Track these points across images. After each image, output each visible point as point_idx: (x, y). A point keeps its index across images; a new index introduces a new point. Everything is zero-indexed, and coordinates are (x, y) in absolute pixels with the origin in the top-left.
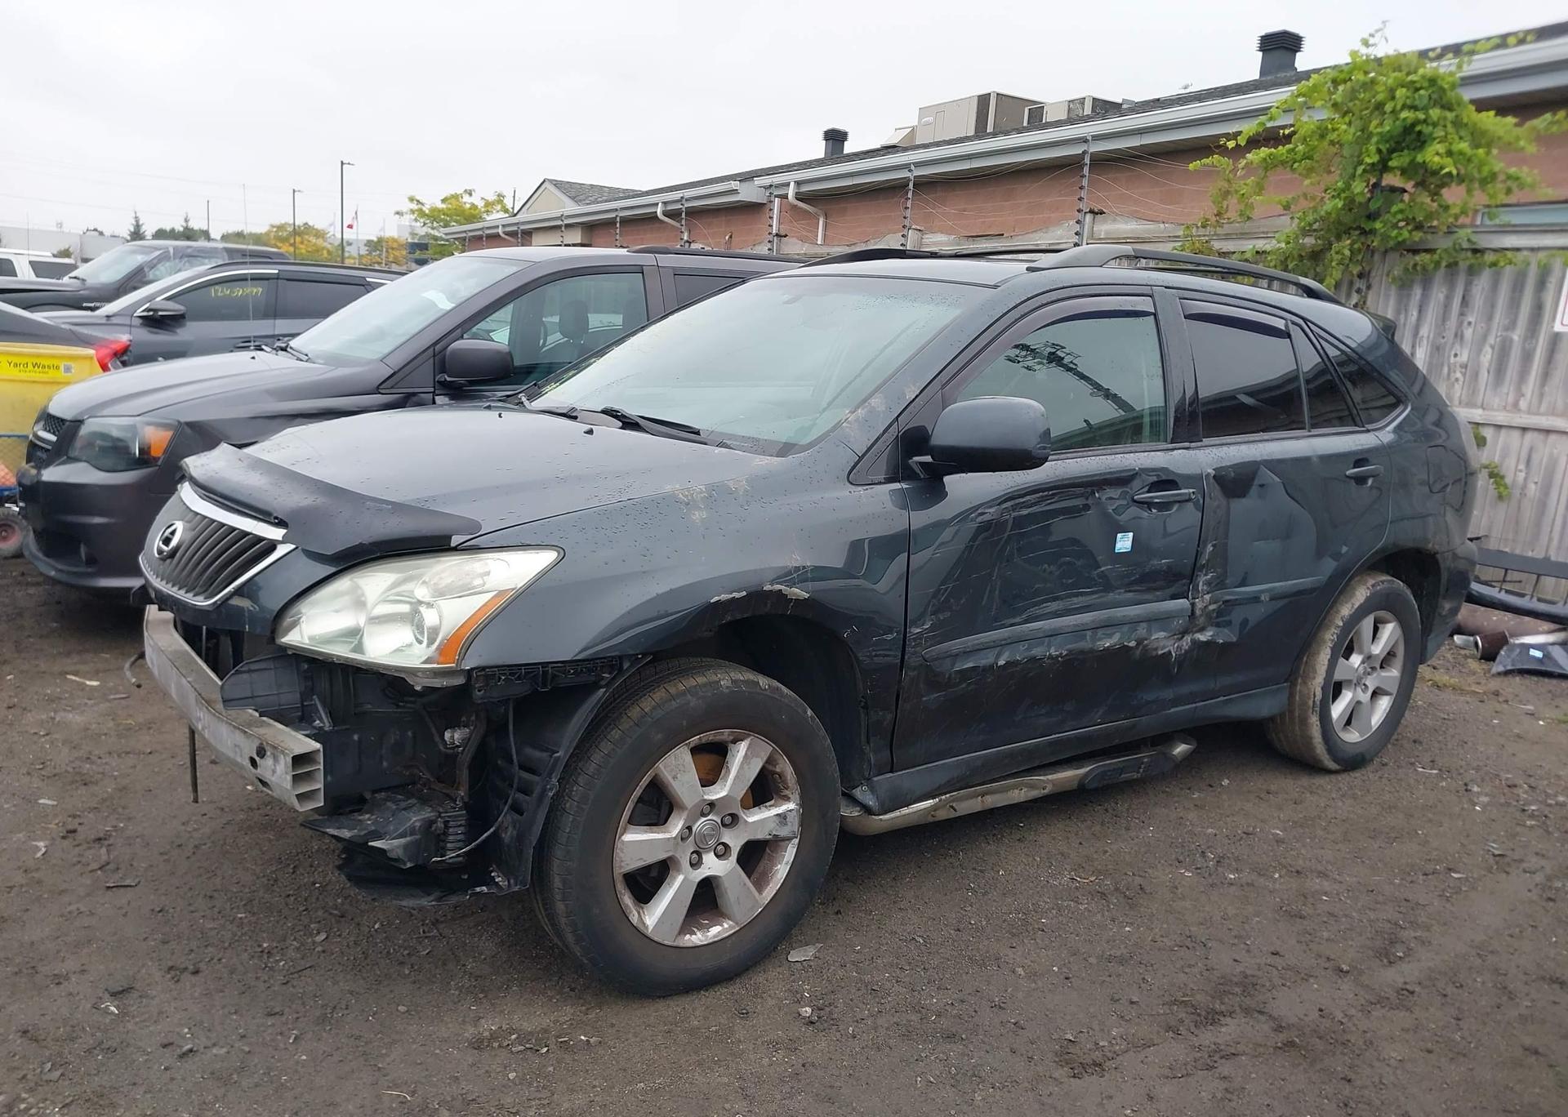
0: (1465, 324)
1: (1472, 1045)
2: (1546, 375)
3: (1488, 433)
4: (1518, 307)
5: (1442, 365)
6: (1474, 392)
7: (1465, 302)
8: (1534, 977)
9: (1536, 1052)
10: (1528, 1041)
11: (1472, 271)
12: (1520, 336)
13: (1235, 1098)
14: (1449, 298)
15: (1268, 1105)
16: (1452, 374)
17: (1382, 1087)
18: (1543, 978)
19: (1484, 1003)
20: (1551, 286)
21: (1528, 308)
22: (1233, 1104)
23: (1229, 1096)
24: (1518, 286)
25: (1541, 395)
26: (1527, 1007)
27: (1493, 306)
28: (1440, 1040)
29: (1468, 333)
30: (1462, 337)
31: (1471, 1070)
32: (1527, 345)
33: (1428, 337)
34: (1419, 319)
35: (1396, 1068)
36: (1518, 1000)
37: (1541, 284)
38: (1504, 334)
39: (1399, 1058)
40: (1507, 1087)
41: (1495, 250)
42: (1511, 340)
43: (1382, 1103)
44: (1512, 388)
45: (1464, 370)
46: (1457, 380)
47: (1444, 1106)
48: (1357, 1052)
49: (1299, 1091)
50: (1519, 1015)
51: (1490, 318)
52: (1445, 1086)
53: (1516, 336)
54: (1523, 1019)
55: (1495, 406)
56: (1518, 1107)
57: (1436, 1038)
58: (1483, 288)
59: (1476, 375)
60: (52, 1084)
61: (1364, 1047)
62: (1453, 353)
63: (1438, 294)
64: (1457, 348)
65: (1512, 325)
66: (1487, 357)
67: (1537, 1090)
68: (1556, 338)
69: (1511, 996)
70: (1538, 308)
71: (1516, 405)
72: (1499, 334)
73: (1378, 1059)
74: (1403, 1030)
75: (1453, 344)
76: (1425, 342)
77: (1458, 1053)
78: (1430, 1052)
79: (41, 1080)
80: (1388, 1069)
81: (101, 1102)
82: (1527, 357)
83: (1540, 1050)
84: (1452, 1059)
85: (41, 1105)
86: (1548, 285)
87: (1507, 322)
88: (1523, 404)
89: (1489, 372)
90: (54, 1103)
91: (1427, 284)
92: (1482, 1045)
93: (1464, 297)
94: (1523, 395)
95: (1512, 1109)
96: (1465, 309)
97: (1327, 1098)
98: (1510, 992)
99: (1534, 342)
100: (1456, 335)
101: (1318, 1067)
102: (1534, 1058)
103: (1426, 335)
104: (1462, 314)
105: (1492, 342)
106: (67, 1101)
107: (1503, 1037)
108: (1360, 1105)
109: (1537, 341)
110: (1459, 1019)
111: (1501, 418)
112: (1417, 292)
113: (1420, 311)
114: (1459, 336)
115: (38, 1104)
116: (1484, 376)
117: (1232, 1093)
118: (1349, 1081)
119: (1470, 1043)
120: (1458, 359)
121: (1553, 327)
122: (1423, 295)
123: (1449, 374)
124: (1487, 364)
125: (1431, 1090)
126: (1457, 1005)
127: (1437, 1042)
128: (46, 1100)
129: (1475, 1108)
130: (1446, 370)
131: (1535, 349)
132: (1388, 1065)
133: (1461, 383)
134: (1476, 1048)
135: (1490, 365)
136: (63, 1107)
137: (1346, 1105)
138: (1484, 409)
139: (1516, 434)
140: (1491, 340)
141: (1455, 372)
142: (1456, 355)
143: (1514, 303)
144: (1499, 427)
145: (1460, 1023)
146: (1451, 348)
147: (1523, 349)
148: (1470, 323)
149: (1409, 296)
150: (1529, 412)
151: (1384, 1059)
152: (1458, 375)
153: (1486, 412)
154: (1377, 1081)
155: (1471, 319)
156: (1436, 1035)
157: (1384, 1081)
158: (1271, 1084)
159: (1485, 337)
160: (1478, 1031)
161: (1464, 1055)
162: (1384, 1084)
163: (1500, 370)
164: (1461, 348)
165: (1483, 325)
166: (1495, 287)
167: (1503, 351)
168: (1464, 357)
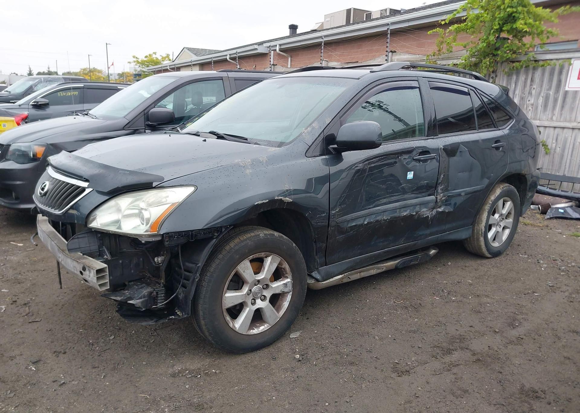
0: (532, 88)
1: (546, 357)
2: (563, 107)
3: (542, 129)
4: (552, 81)
5: (524, 104)
6: (536, 114)
7: (532, 80)
8: (567, 331)
9: (569, 359)
10: (566, 354)
11: (535, 69)
12: (553, 93)
13: (459, 381)
14: (526, 79)
15: (471, 383)
17: (513, 374)
18: (570, 331)
19: (549, 341)
21: (556, 82)
22: (458, 383)
23: (457, 380)
24: (552, 74)
25: (561, 114)
26: (565, 342)
27: (543, 81)
28: (533, 356)
29: (534, 92)
31: (546, 366)
32: (556, 96)
34: (515, 87)
35: (518, 367)
36: (561, 340)
37: (561, 73)
38: (547, 92)
39: (520, 363)
40: (559, 372)
41: (543, 60)
42: (550, 94)
43: (514, 381)
44: (550, 112)
45: (532, 106)
46: (530, 110)
47: (536, 381)
48: (503, 362)
49: (482, 377)
50: (562, 345)
51: (542, 86)
52: (536, 373)
53: (551, 93)
54: (564, 347)
55: (544, 119)
56: (563, 379)
57: (532, 355)
58: (539, 75)
59: (537, 108)
60: (10, 398)
61: (506, 360)
62: (528, 100)
63: (522, 78)
64: (530, 98)
65: (550, 89)
66: (541, 101)
67: (570, 373)
68: (566, 93)
69: (559, 338)
70: (559, 81)
71: (552, 118)
72: (545, 92)
73: (511, 364)
74: (520, 353)
75: (528, 96)
76: (518, 96)
77: (541, 360)
78: (530, 360)
79: (6, 397)
80: (515, 368)
81: (30, 405)
82: (556, 100)
83: (570, 358)
84: (538, 363)
85: (7, 407)
86: (563, 72)
87: (548, 87)
88: (554, 118)
89: (541, 106)
90: (12, 406)
91: (518, 73)
92: (549, 357)
93: (532, 78)
94: (554, 115)
95: (561, 380)
96: (532, 83)
97: (493, 379)
98: (559, 337)
101: (489, 368)
102: (568, 361)
103: (518, 94)
104: (531, 85)
105: (543, 95)
106: (17, 405)
107: (557, 354)
108: (505, 382)
109: (559, 95)
110: (540, 348)
111: (546, 123)
112: (514, 77)
113: (515, 85)
114: (530, 93)
115: (5, 406)
116: (540, 108)
117: (458, 379)
118: (501, 373)
119: (545, 356)
120: (530, 102)
121: (565, 89)
122: (516, 78)
123: (527, 107)
124: (541, 104)
125: (531, 375)
126: (539, 342)
127: (533, 357)
128: (9, 405)
129: (548, 381)
130: (525, 106)
131: (558, 97)
132: (515, 366)
133: (531, 111)
134: (547, 358)
135: (542, 104)
136: (15, 407)
137: (500, 382)
138: (540, 120)
139: (552, 129)
140: (542, 94)
141: (529, 107)
142: (529, 101)
143: (551, 80)
144: (546, 127)
145: (541, 349)
146: (527, 98)
147: (554, 97)
148: (534, 88)
149: (511, 79)
150: (557, 121)
151: (514, 364)
152: (530, 108)
153: (541, 122)
154: (512, 372)
155: (535, 87)
156: (532, 354)
157: (514, 372)
158: (472, 375)
159: (540, 93)
160: (547, 352)
161: (543, 361)
162: (514, 373)
163: (545, 106)
164: (531, 98)
165: (539, 89)
166: (543, 74)
167: (547, 98)
168: (532, 101)
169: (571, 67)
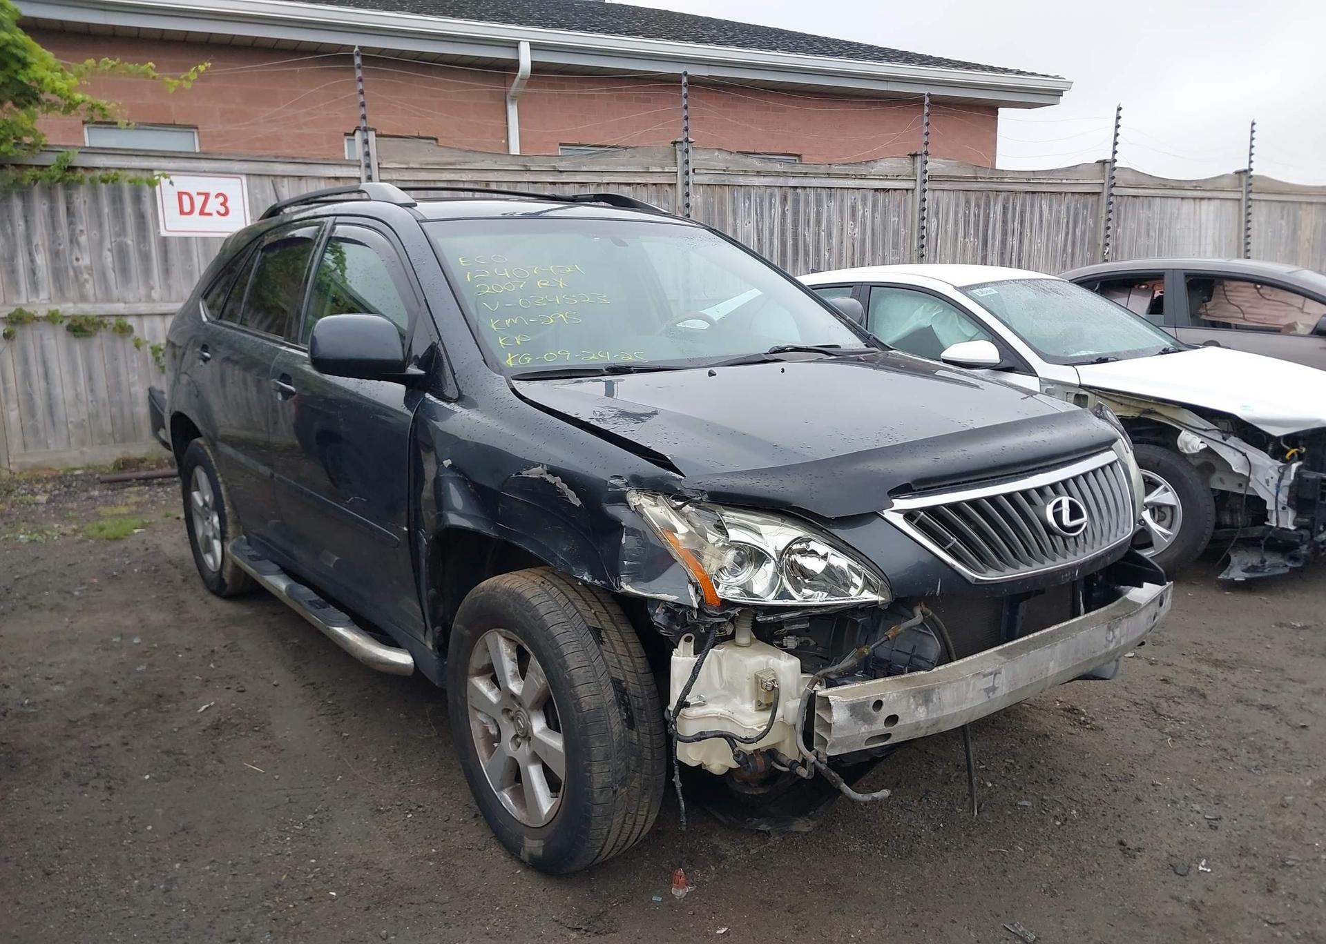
0: (78, 231)
2: (167, 272)
4: (123, 216)
5: (67, 268)
6: (106, 288)
7: (70, 212)
11: (69, 186)
12: (133, 241)
14: (53, 210)
16: (80, 276)
20: (147, 200)
21: (132, 218)
24: (117, 199)
25: (169, 287)
27: (99, 216)
29: (83, 239)
30: (78, 244)
32: (143, 249)
33: (43, 245)
34: (28, 228)
37: (137, 198)
38: (118, 240)
41: (86, 169)
42: (126, 245)
44: (140, 283)
45: (90, 272)
46: (86, 281)
51: (100, 225)
53: (130, 241)
55: (131, 300)
58: (85, 202)
59: (104, 275)
62: (74, 258)
63: (40, 206)
64: (76, 253)
65: (123, 232)
66: (108, 258)
68: (165, 241)
70: (141, 217)
71: (149, 296)
72: (113, 240)
75: (71, 249)
76: (41, 249)
82: (145, 257)
86: (144, 199)
87: (117, 229)
88: (155, 295)
89: (114, 271)
91: (25, 195)
93: (68, 209)
94: (153, 288)
96: (74, 219)
99: (147, 244)
100: (71, 242)
103: (41, 242)
104: (71, 223)
105: (109, 246)
109: (149, 245)
111: (143, 308)
112: (17, 203)
113: (26, 222)
114: (74, 241)
116: (111, 275)
120: (80, 262)
121: (159, 233)
122: (24, 206)
123: (76, 276)
124: (111, 266)
130: (71, 273)
131: (150, 251)
133: (91, 282)
135: (114, 264)
139: (158, 319)
140: (107, 244)
141: (82, 273)
142: (77, 259)
143: (118, 213)
144: (140, 316)
146: (71, 254)
147: (140, 251)
148: (82, 231)
149: (9, 206)
152: (86, 276)
155: (81, 227)
159: (100, 242)
163: (124, 271)
164: (81, 253)
165: (95, 232)
166: (95, 198)
167: (122, 254)
168: (85, 261)
169: (157, 188)
